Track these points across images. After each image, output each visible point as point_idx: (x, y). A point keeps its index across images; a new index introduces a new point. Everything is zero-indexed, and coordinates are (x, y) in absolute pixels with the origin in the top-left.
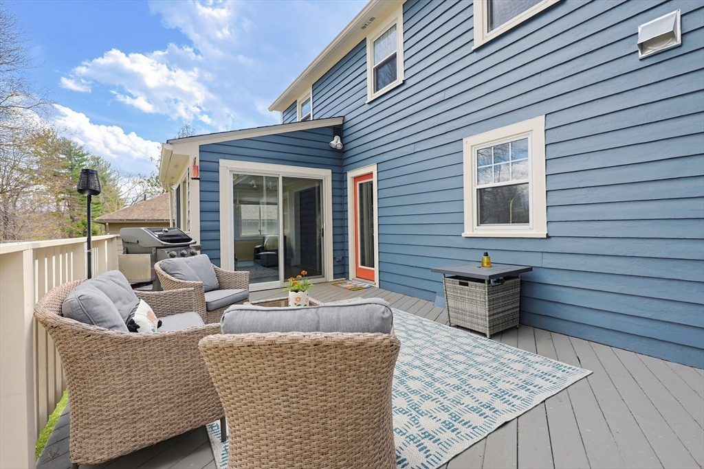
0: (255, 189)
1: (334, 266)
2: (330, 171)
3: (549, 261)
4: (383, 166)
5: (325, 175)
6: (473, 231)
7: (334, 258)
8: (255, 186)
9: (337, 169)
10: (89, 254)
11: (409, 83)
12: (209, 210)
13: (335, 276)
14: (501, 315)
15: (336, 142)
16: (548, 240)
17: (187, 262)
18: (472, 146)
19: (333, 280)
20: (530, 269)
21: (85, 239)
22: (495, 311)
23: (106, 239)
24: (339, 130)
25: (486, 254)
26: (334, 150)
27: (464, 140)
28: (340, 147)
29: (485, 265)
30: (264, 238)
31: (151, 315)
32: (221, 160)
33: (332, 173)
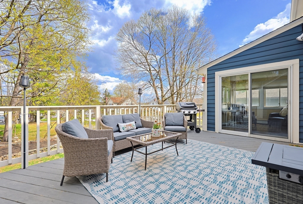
2: (298, 60)
5: (292, 64)
12: (211, 95)
13: (301, 140)
19: (298, 142)
21: (139, 105)
30: (282, 108)
31: (130, 125)
32: (216, 72)
33: (300, 61)
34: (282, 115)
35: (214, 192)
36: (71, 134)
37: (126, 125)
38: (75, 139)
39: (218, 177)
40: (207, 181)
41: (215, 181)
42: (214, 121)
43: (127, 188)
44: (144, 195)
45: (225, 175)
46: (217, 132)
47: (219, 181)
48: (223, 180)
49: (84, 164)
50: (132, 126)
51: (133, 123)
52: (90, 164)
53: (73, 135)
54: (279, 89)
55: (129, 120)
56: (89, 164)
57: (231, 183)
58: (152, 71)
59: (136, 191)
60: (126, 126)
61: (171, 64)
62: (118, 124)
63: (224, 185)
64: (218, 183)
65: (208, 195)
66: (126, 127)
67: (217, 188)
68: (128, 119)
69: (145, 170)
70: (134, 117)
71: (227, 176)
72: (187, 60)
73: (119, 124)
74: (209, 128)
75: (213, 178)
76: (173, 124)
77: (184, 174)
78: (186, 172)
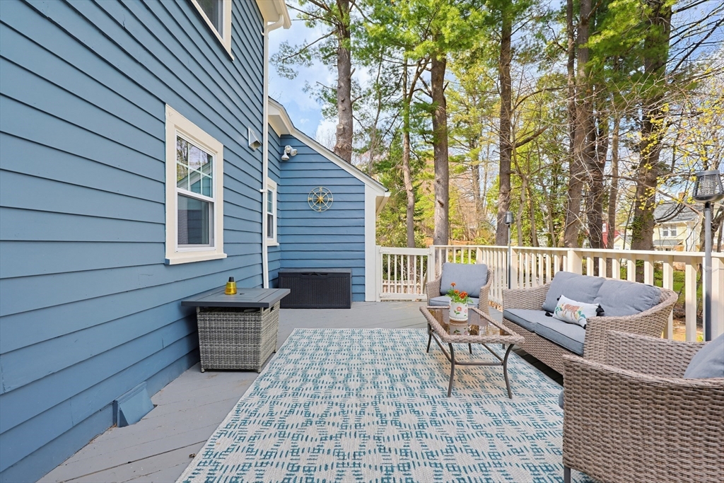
31: (574, 309)
35: (327, 361)
37: (567, 305)
39: (332, 381)
40: (342, 370)
41: (332, 372)
45: (321, 387)
47: (327, 374)
48: (322, 379)
57: (309, 378)
60: (563, 308)
63: (319, 372)
64: (327, 372)
65: (331, 357)
67: (325, 367)
71: (318, 388)
75: (336, 375)
77: (380, 367)
78: (381, 370)
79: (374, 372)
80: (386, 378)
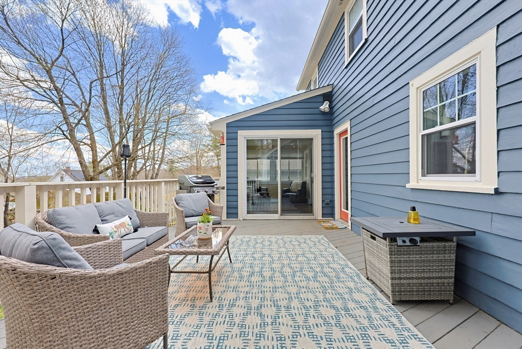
0: (294, 148)
1: (322, 207)
2: (320, 131)
3: (500, 226)
4: (355, 121)
5: (316, 134)
6: (418, 182)
7: (323, 201)
8: (294, 147)
9: (325, 129)
10: (125, 189)
11: (371, 39)
12: (232, 164)
13: (324, 215)
14: (415, 281)
15: (325, 107)
16: (496, 197)
17: (190, 197)
18: (418, 88)
19: (321, 218)
20: (473, 233)
21: (123, 181)
22: (403, 275)
23: (163, 181)
24: (328, 97)
25: (414, 209)
26: (324, 113)
27: (410, 84)
28: (327, 110)
29: (412, 221)
30: (292, 183)
31: (122, 225)
32: (239, 131)
33: (322, 132)
34: (293, 191)
36: (70, 266)
37: (115, 226)
38: (90, 278)
42: (236, 203)
43: (219, 343)
44: (260, 336)
46: (241, 219)
49: (113, 338)
50: (127, 226)
51: (126, 219)
52: (131, 331)
53: (76, 267)
54: (288, 160)
55: (113, 214)
56: (126, 330)
58: (66, 106)
59: (242, 338)
60: (115, 229)
61: (117, 100)
62: (96, 227)
66: (116, 232)
68: (110, 212)
69: (211, 301)
70: (122, 207)
72: (148, 98)
73: (98, 225)
74: (229, 215)
76: (194, 213)
77: (268, 284)
78: (268, 280)
79: (274, 279)
80: (265, 274)
